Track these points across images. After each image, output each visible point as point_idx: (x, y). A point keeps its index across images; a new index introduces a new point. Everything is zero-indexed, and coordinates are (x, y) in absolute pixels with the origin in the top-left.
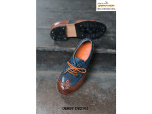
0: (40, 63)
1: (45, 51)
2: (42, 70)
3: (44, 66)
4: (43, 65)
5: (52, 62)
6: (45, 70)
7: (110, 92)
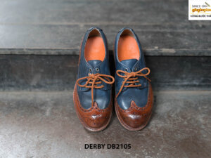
0: (52, 78)
1: (60, 55)
2: (56, 90)
3: (58, 83)
4: (57, 81)
5: (72, 76)
6: (60, 90)
7: (170, 117)
